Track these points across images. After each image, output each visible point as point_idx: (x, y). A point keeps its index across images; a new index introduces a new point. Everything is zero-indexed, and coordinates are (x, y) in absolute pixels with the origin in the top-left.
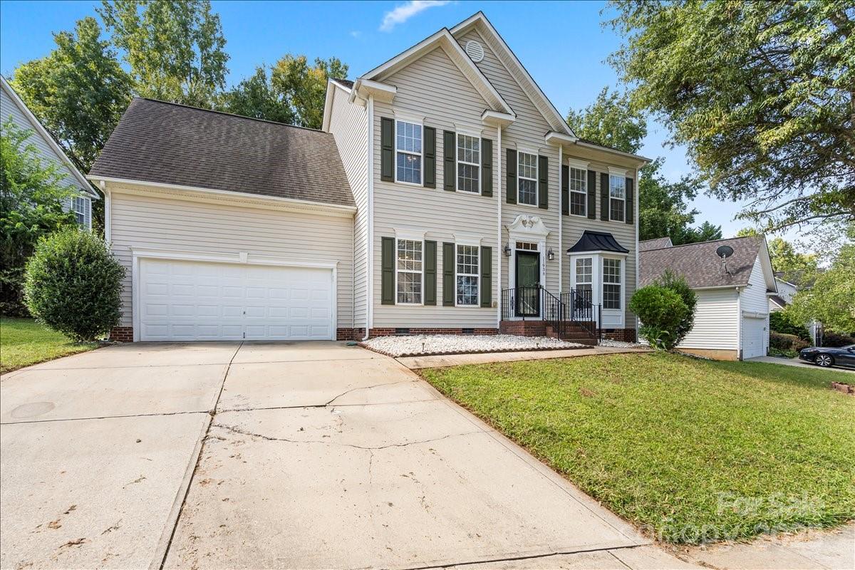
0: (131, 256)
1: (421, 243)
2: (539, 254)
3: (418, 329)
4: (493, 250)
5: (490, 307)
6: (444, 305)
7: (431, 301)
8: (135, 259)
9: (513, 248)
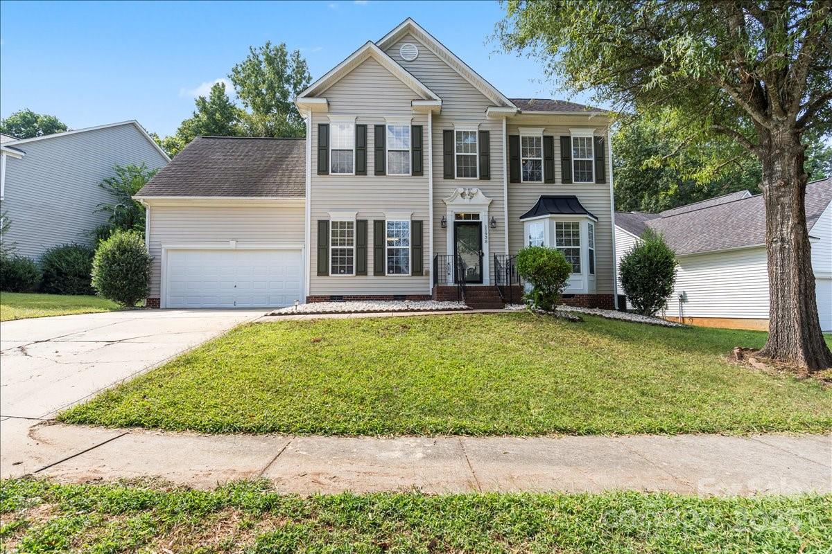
0: (161, 249)
1: (352, 223)
2: (481, 222)
3: (351, 296)
4: (424, 223)
5: (422, 275)
6: (374, 275)
7: (362, 271)
8: (163, 251)
9: (451, 220)
